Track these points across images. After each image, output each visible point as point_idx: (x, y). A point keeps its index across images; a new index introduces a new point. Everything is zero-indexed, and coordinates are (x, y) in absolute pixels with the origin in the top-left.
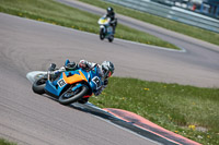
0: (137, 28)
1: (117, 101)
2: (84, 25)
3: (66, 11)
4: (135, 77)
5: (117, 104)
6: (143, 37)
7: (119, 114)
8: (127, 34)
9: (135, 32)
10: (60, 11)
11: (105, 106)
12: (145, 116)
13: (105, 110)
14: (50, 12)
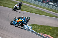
0: (47, 12)
1: (43, 31)
2: (35, 12)
3: (30, 8)
4: (48, 25)
5: (43, 32)
6: (50, 15)
7: (44, 35)
8: (46, 14)
9: (48, 14)
10: (28, 8)
11: (40, 33)
12: (51, 36)
13: (40, 34)
14: (26, 8)
